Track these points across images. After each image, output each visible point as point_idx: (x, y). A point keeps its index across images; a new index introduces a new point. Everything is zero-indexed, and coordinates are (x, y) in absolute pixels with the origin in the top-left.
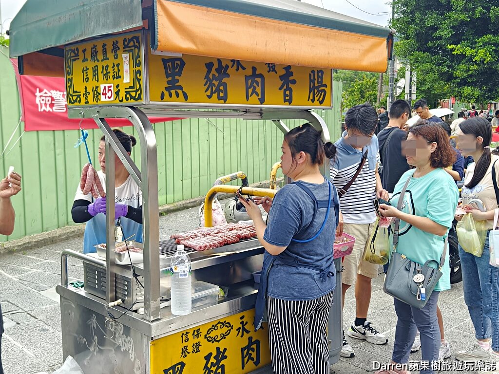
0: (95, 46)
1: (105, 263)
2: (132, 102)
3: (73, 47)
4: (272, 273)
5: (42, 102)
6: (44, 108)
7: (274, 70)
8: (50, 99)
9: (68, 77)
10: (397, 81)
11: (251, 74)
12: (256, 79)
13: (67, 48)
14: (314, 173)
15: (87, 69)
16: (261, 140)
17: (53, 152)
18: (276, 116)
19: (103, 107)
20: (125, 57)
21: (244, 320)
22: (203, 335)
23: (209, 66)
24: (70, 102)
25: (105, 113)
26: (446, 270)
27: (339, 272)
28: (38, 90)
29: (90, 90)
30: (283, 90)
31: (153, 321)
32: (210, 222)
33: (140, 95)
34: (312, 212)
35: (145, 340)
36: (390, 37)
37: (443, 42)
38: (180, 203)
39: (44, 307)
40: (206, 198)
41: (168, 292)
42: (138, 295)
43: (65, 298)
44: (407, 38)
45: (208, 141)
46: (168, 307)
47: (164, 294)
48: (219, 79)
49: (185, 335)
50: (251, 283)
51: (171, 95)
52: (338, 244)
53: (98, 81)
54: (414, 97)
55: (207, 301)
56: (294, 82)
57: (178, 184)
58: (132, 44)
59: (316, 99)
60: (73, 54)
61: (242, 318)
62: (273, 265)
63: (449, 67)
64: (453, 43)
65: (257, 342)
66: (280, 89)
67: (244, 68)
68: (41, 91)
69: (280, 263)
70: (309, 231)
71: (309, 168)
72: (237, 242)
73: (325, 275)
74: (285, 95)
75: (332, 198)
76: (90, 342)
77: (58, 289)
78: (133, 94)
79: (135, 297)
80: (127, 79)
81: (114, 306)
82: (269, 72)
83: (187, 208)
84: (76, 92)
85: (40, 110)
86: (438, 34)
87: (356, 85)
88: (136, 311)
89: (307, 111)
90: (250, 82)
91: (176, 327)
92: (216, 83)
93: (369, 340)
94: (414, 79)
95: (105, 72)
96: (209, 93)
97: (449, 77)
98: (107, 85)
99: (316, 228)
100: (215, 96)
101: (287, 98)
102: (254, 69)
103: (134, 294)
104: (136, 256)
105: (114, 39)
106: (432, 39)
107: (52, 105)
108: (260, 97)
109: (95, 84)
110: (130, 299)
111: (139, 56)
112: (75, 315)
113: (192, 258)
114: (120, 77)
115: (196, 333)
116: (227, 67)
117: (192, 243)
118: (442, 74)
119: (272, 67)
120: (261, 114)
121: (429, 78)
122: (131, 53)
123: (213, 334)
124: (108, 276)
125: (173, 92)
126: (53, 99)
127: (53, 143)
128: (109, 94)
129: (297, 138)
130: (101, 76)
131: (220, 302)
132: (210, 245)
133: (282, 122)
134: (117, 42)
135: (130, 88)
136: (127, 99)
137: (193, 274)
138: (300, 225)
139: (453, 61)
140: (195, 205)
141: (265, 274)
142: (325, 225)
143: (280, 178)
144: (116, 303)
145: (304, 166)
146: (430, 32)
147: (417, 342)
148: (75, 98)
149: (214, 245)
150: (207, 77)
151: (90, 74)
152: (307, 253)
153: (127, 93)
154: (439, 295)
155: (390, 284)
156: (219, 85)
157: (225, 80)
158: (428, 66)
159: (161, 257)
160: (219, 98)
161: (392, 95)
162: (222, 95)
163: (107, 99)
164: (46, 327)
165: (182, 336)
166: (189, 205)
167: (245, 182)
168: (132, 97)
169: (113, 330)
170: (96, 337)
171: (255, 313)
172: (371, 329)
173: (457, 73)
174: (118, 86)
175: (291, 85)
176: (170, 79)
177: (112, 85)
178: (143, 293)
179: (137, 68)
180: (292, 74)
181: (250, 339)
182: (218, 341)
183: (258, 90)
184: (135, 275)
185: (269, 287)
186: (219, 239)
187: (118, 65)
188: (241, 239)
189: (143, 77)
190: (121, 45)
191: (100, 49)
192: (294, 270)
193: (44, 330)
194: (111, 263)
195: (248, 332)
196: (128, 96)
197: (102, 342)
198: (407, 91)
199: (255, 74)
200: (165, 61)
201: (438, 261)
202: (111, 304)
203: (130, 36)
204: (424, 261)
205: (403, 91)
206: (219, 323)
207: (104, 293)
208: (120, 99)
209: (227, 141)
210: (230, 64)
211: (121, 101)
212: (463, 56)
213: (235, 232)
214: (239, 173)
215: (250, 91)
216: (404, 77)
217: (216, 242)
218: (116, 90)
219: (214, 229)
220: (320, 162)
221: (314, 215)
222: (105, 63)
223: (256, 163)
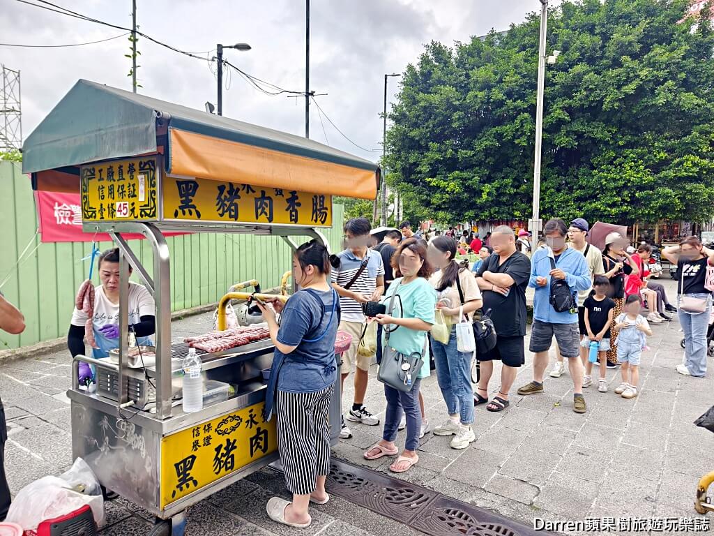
0: (111, 167)
1: (117, 367)
2: (147, 219)
3: (90, 167)
4: (283, 369)
5: (60, 215)
6: (62, 221)
7: (281, 194)
8: (69, 212)
9: (84, 194)
10: (387, 205)
11: (260, 196)
12: (265, 201)
13: (84, 168)
15: (103, 187)
16: (275, 252)
17: (71, 262)
18: (284, 233)
19: (118, 222)
20: (141, 178)
21: (253, 413)
22: (213, 429)
23: (221, 188)
24: (86, 217)
25: (120, 228)
28: (57, 204)
29: (105, 206)
30: (289, 211)
31: (164, 420)
32: (224, 326)
33: (154, 212)
34: (320, 315)
35: (156, 437)
36: (378, 171)
37: (423, 176)
38: (198, 308)
39: (56, 410)
40: (220, 304)
41: (180, 392)
42: (150, 395)
43: (75, 402)
44: (395, 172)
45: (225, 252)
46: (180, 405)
47: (177, 393)
48: (231, 200)
49: (196, 431)
50: (260, 379)
51: (184, 213)
53: (113, 198)
54: (401, 219)
55: (218, 398)
56: (299, 205)
57: (196, 291)
58: (147, 167)
59: (319, 219)
60: (89, 173)
61: (251, 411)
62: (284, 363)
63: (427, 195)
64: (431, 177)
65: (265, 432)
66: (287, 210)
67: (253, 192)
68: (60, 205)
70: (317, 332)
71: (317, 278)
72: (248, 343)
73: (328, 369)
74: (291, 215)
75: (335, 303)
76: (101, 444)
77: (69, 394)
78: (148, 212)
79: (147, 398)
80: (142, 198)
81: (126, 407)
82: (276, 195)
83: (205, 312)
84: (92, 208)
85: (58, 223)
86: (418, 169)
87: (356, 207)
88: (148, 411)
89: (311, 229)
90: (259, 203)
91: (188, 424)
92: (228, 203)
93: (364, 422)
94: (401, 204)
95: (121, 191)
96: (221, 212)
97: (427, 204)
98: (122, 203)
99: (322, 330)
100: (227, 214)
101: (293, 218)
102: (263, 193)
103: (147, 395)
104: (149, 360)
105: (131, 161)
106: (414, 173)
107: (71, 219)
108: (268, 216)
109: (111, 202)
110: (143, 399)
111: (154, 178)
112: (86, 418)
113: (203, 360)
114: (135, 196)
115: (207, 428)
116: (238, 190)
117: (204, 345)
118: (422, 201)
119: (279, 192)
120: (271, 231)
121: (413, 203)
122: (146, 175)
123: (223, 428)
124: (121, 379)
125: (186, 210)
126: (72, 213)
127: (71, 253)
128: (125, 211)
129: (305, 253)
130: (116, 194)
131: (230, 398)
132: (222, 347)
133: (290, 238)
134: (133, 165)
135: (145, 206)
136: (142, 216)
137: (205, 374)
138: (310, 326)
139: (430, 191)
140: (211, 309)
141: (276, 371)
142: (330, 327)
143: (289, 285)
144: (128, 404)
145: (313, 276)
146: (413, 167)
147: (403, 421)
148: (90, 214)
149: (225, 347)
150: (219, 198)
151: (106, 192)
152: (314, 351)
153: (142, 210)
154: (421, 381)
155: (383, 372)
156: (230, 205)
157: (236, 201)
158: (411, 194)
159: (173, 359)
160: (231, 216)
161: (384, 217)
162: (233, 213)
163: (123, 216)
164: (58, 429)
165: (193, 431)
166: (206, 309)
167: (257, 289)
168: (146, 214)
169: (124, 430)
170: (107, 438)
171: (264, 406)
172: (366, 412)
173: (433, 200)
174: (133, 204)
175: (296, 207)
176: (184, 198)
177: (127, 203)
178: (155, 393)
179: (152, 189)
180: (297, 198)
181: (258, 429)
182: (228, 434)
183: (267, 210)
184: (148, 378)
185: (279, 383)
186: (229, 341)
187: (134, 185)
188: (251, 340)
189: (157, 197)
190: (137, 167)
191: (116, 169)
192: (302, 366)
193: (55, 433)
194: (124, 367)
195: (256, 423)
196: (143, 213)
197: (113, 442)
198: (396, 213)
199: (263, 196)
200: (179, 183)
201: (421, 352)
202: (123, 406)
203: (146, 160)
204: (409, 353)
205: (393, 214)
206: (229, 417)
207: (116, 395)
208: (136, 215)
209: (243, 252)
210: (241, 188)
211: (137, 217)
212: (438, 187)
213: (245, 335)
214: (251, 281)
215: (260, 211)
216: (393, 202)
217: (227, 344)
218: (131, 208)
219: (226, 332)
221: (322, 318)
222: (121, 183)
223: (270, 271)
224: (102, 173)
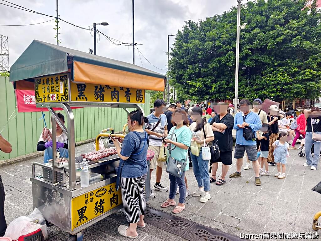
0: (48, 79)
1: (52, 167)
2: (64, 101)
3: (39, 79)
4: (123, 167)
5: (26, 100)
6: (27, 102)
7: (123, 89)
8: (30, 99)
9: (36, 91)
10: (170, 93)
11: (113, 90)
12: (116, 93)
13: (36, 79)
14: (140, 128)
15: (45, 88)
16: (120, 115)
17: (31, 121)
18: (124, 107)
19: (52, 103)
20: (61, 83)
21: (112, 187)
22: (94, 194)
23: (96, 87)
24: (37, 101)
25: (52, 105)
26: (188, 162)
27: (149, 165)
28: (24, 95)
29: (46, 96)
30: (126, 97)
31: (72, 191)
32: (98, 148)
33: (67, 98)
34: (139, 143)
35: (69, 198)
36: (165, 78)
37: (185, 80)
38: (87, 140)
39: (26, 187)
40: (97, 138)
41: (79, 178)
42: (66, 180)
43: (34, 183)
44: (173, 78)
45: (98, 115)
46: (80, 184)
47: (78, 179)
48: (101, 92)
49: (87, 195)
50: (114, 172)
52: (148, 155)
53: (49, 92)
54: (176, 99)
55: (96, 181)
56: (130, 94)
57: (86, 133)
58: (64, 78)
59: (139, 100)
60: (38, 82)
61: (111, 186)
62: (124, 165)
63: (188, 89)
64: (189, 81)
65: (117, 196)
67: (110, 88)
68: (26, 96)
69: (126, 163)
70: (138, 150)
71: (138, 127)
73: (143, 167)
74: (127, 99)
75: (146, 137)
76: (45, 201)
77: (31, 179)
78: (64, 98)
80: (62, 92)
82: (120, 90)
84: (40, 97)
85: (25, 103)
86: (183, 77)
87: (156, 95)
88: (65, 187)
89: (136, 105)
90: (113, 93)
91: (83, 192)
92: (99, 94)
93: (161, 191)
94: (176, 93)
95: (52, 89)
96: (96, 98)
97: (188, 93)
98: (53, 94)
100: (99, 99)
104: (66, 164)
105: (57, 76)
106: (182, 79)
107: (31, 102)
108: (117, 99)
109: (48, 94)
110: (63, 182)
111: (67, 83)
112: (39, 190)
113: (89, 164)
114: (59, 91)
115: (91, 194)
116: (104, 88)
117: (90, 157)
118: (185, 92)
120: (118, 106)
121: (181, 93)
122: (63, 82)
123: (98, 194)
124: (53, 173)
125: (81, 97)
126: (31, 99)
127: (31, 116)
128: (54, 98)
129: (133, 115)
130: (50, 90)
131: (101, 181)
132: (97, 158)
133: (126, 109)
134: (58, 77)
135: (63, 95)
136: (62, 100)
137: (90, 170)
138: (135, 148)
139: (189, 87)
140: (93, 141)
141: (120, 168)
142: (144, 148)
143: (126, 130)
144: (57, 184)
145: (136, 126)
146: (181, 76)
148: (39, 99)
149: (99, 158)
150: (95, 91)
151: (46, 89)
152: (137, 159)
153: (62, 97)
155: (168, 169)
156: (100, 95)
157: (103, 93)
158: (180, 89)
159: (76, 164)
160: (101, 100)
161: (168, 99)
162: (101, 98)
163: (53, 100)
164: (26, 195)
165: (86, 196)
166: (90, 141)
167: (113, 132)
169: (55, 195)
170: (48, 199)
172: (161, 186)
173: (190, 91)
174: (58, 95)
175: (129, 95)
176: (80, 92)
177: (55, 94)
178: (68, 179)
179: (66, 88)
180: (130, 91)
181: (114, 194)
182: (101, 196)
183: (117, 97)
184: (65, 172)
185: (122, 173)
186: (101, 155)
187: (58, 86)
188: (110, 155)
189: (68, 91)
190: (59, 78)
191: (50, 79)
192: (132, 166)
193: (25, 197)
194: (55, 167)
195: (113, 192)
197: (51, 201)
198: (174, 97)
199: (115, 90)
200: (78, 85)
202: (54, 184)
203: (63, 75)
204: (180, 160)
205: (172, 97)
206: (101, 189)
207: (51, 180)
208: (59, 100)
209: (106, 115)
210: (105, 87)
212: (192, 85)
213: (108, 152)
214: (110, 128)
215: (113, 97)
216: (172, 92)
217: (100, 157)
219: (99, 151)
220: (142, 125)
221: (140, 144)
222: (52, 85)
223: (118, 124)
224: (44, 81)
